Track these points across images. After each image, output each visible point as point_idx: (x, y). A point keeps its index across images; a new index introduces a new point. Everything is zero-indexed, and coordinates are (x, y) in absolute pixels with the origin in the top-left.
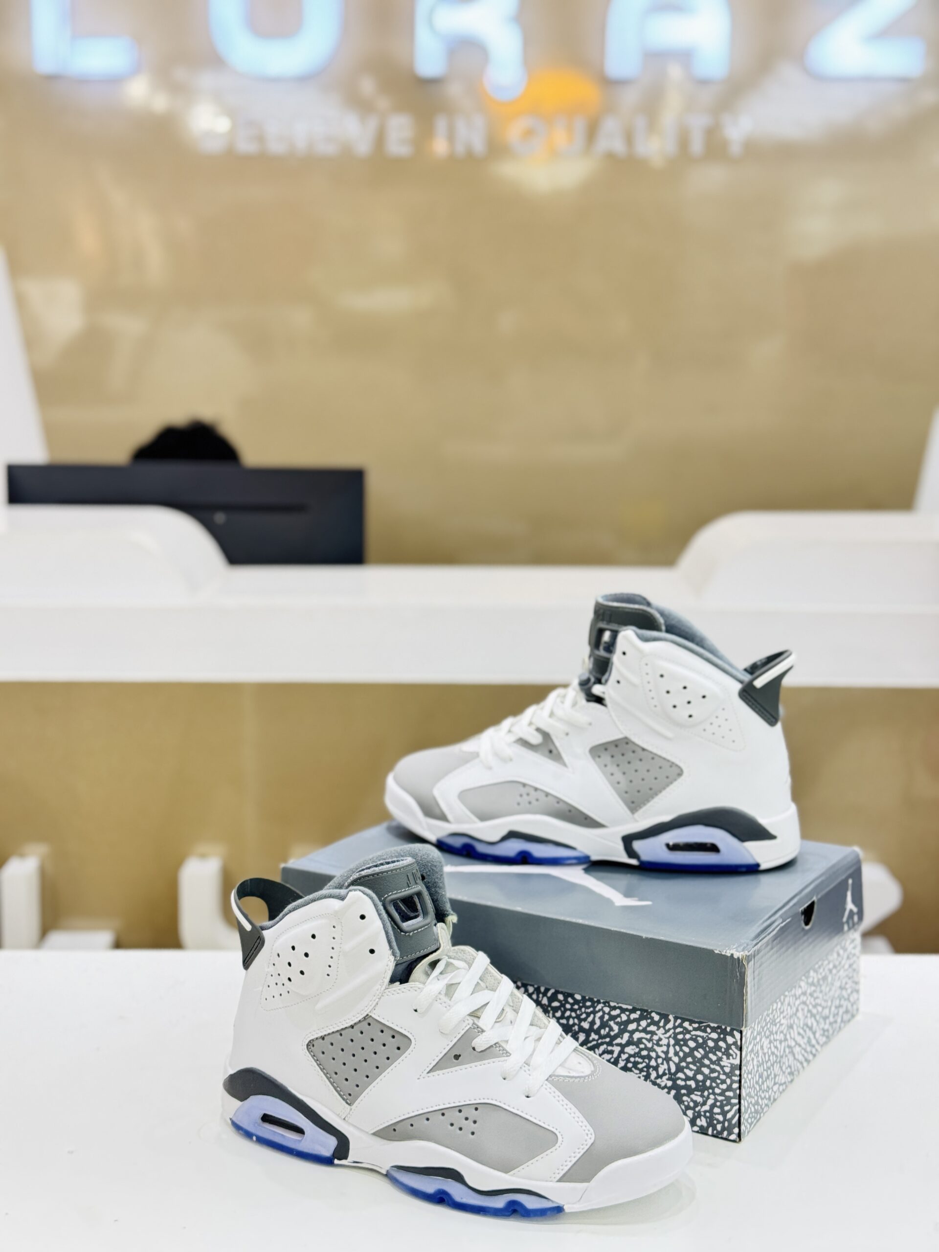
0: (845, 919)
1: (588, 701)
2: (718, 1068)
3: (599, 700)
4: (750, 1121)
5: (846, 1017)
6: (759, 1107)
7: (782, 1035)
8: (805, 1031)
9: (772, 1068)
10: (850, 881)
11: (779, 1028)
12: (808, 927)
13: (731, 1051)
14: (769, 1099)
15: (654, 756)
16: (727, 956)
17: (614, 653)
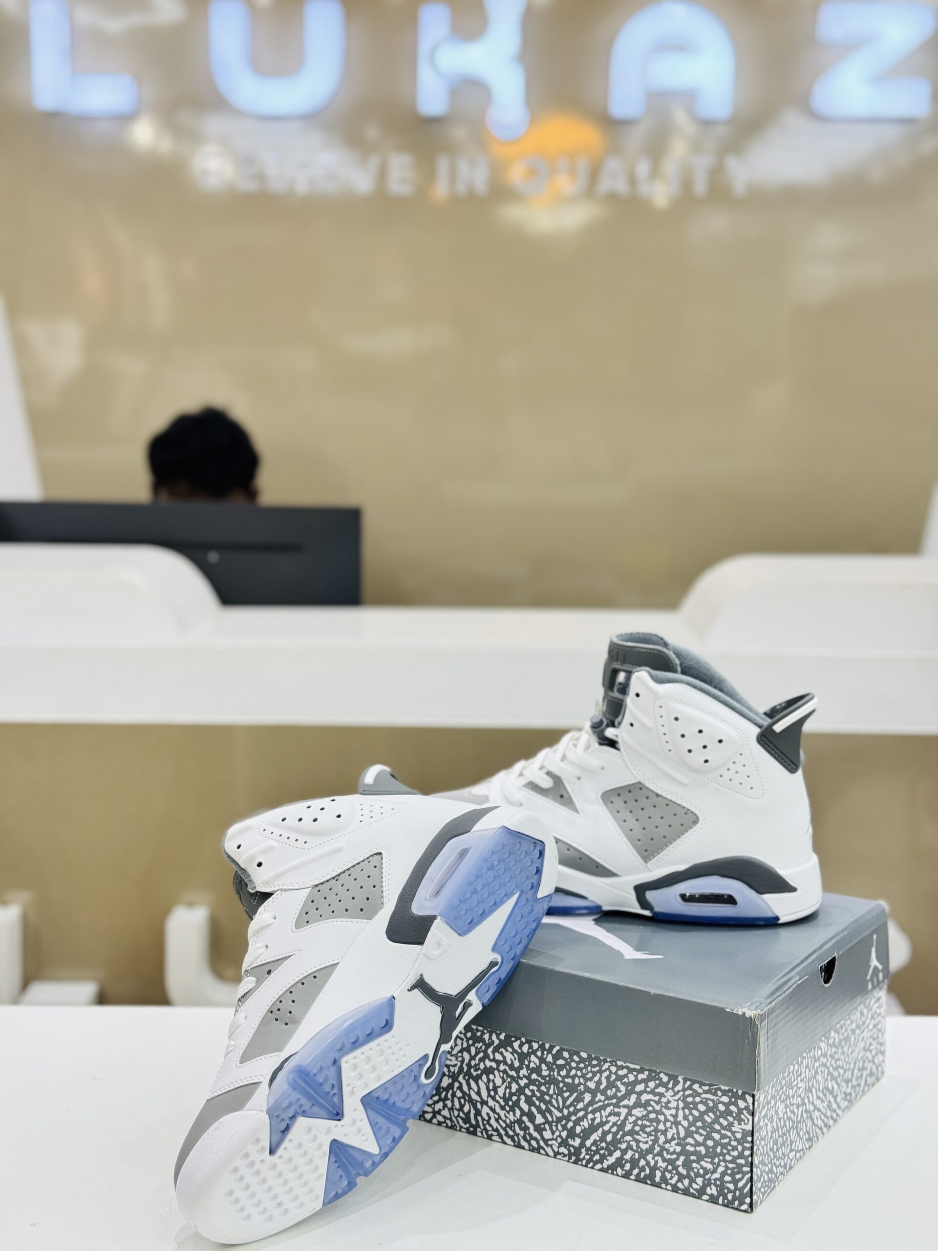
0: (868, 977)
1: (601, 744)
2: (729, 1134)
3: (612, 744)
4: (763, 1190)
5: (870, 1080)
6: (773, 1175)
7: (799, 1099)
8: (825, 1095)
9: (788, 1134)
10: (875, 937)
11: (796, 1091)
12: (827, 985)
13: (742, 1116)
14: (785, 1165)
15: (669, 803)
16: (739, 1015)
17: (628, 695)
